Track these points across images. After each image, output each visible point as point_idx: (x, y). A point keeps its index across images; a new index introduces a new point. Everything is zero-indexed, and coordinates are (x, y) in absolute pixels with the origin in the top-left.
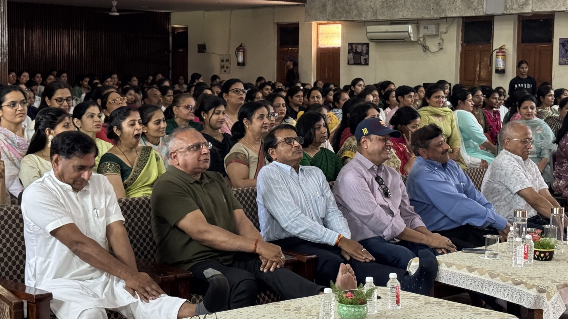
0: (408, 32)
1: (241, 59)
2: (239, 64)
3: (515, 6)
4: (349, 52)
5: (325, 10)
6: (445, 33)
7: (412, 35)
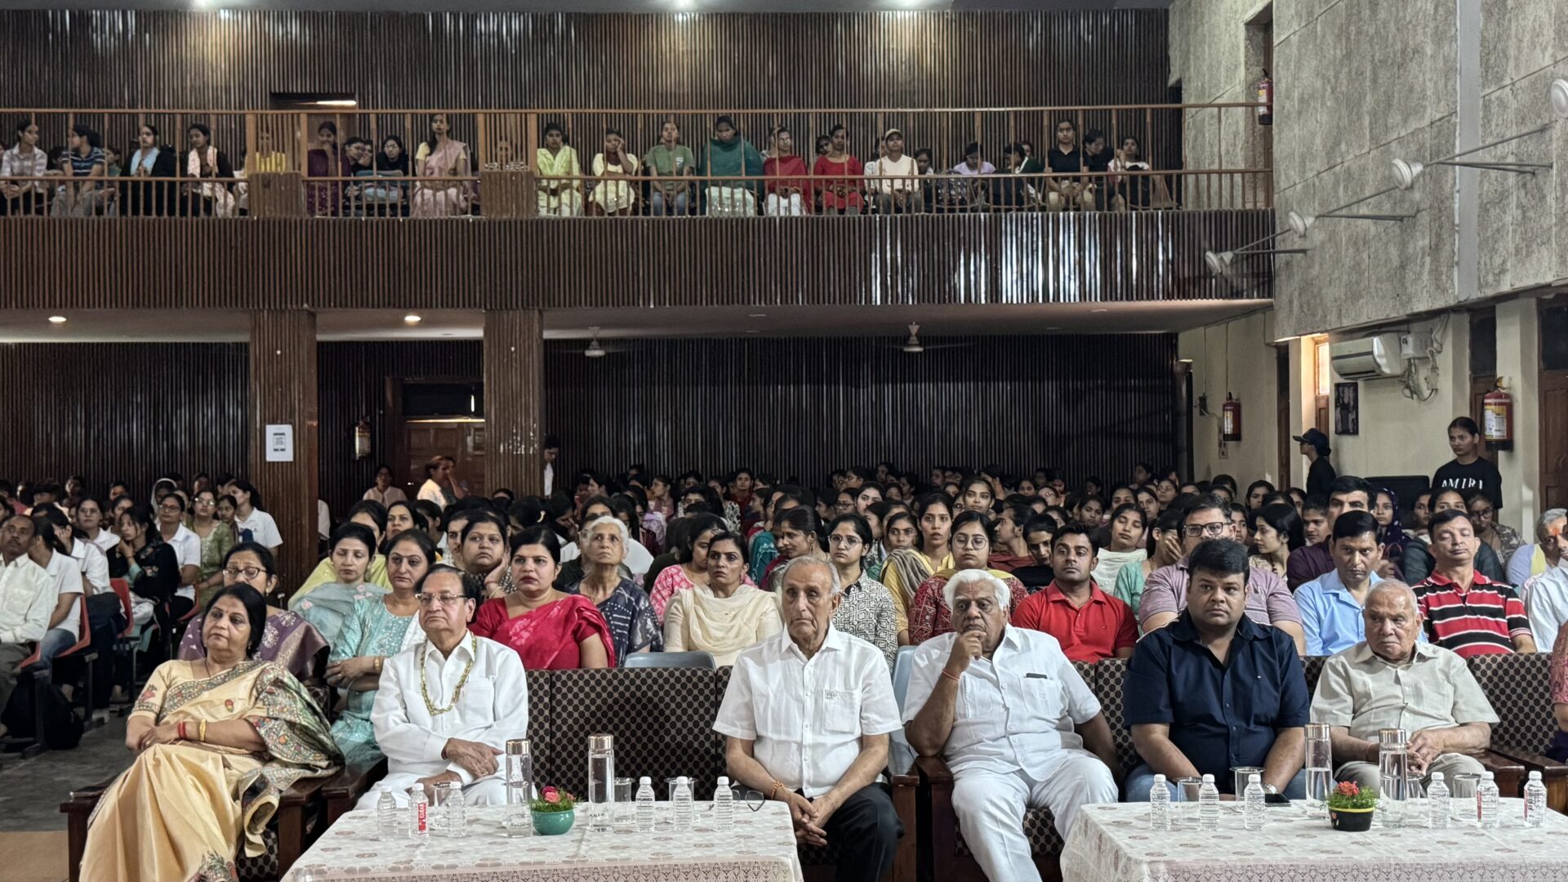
0: (1371, 353)
1: (1229, 428)
2: (1226, 437)
3: (1490, 278)
4: (1336, 407)
5: (1291, 311)
6: (1440, 352)
7: (1382, 361)
